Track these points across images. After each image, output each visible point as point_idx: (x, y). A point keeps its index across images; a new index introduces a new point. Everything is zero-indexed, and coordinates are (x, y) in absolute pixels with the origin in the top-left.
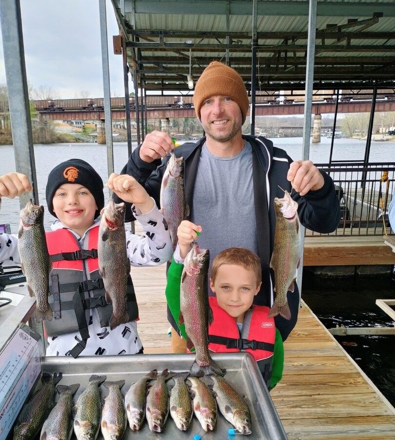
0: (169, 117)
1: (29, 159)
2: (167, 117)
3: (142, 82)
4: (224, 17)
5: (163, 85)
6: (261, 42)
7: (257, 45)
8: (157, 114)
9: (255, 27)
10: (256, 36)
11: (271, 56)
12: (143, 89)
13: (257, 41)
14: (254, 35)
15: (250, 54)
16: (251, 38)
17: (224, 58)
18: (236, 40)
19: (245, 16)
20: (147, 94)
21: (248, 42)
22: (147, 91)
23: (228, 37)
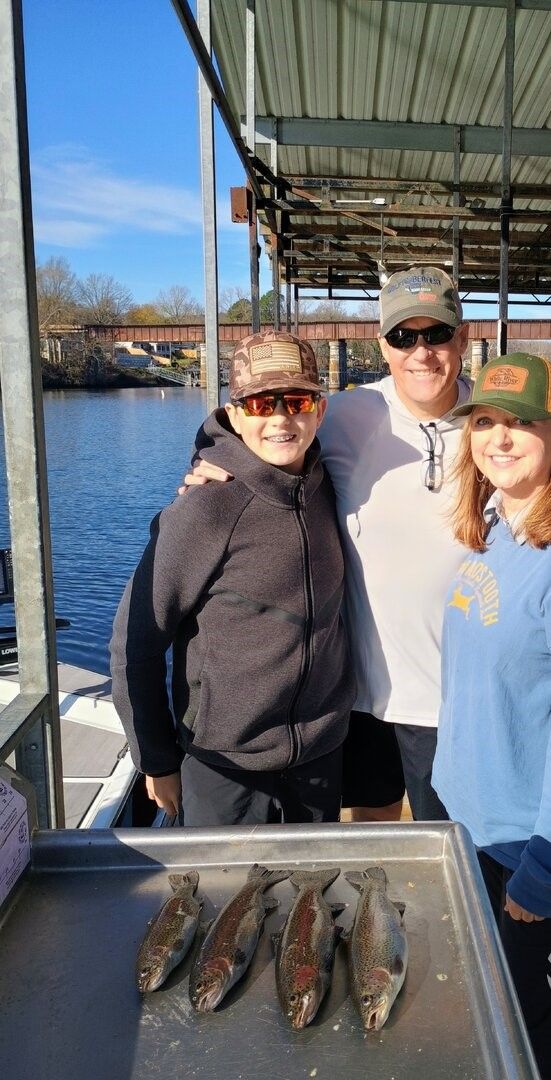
0: (346, 337)
1: (33, 431)
2: (341, 337)
3: (290, 271)
4: (450, 156)
5: (331, 277)
6: (519, 204)
7: (511, 210)
8: (322, 331)
9: (507, 177)
10: (508, 194)
11: (542, 230)
12: (293, 286)
13: (510, 203)
14: (505, 191)
15: (496, 226)
16: (498, 195)
17: (450, 231)
18: (473, 199)
19: (491, 157)
20: (300, 295)
21: (493, 203)
22: (300, 290)
23: (456, 194)
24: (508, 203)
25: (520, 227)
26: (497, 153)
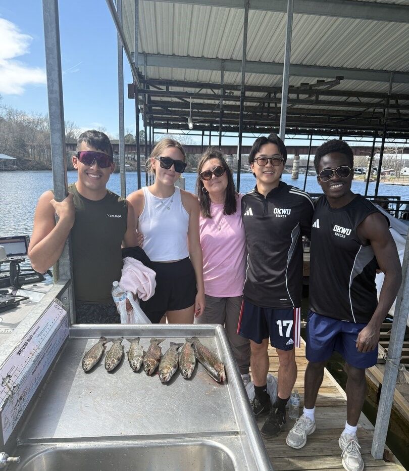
3: (151, 122)
4: (219, 73)
5: (169, 124)
6: (248, 94)
7: (244, 96)
9: (243, 82)
10: (244, 90)
11: (257, 106)
12: (152, 127)
13: (245, 93)
14: (242, 89)
15: (238, 103)
16: (240, 90)
17: (219, 105)
18: (228, 91)
19: (237, 73)
20: (154, 131)
21: (237, 93)
22: (155, 129)
23: (222, 89)
24: (243, 93)
25: (248, 104)
26: (239, 71)
